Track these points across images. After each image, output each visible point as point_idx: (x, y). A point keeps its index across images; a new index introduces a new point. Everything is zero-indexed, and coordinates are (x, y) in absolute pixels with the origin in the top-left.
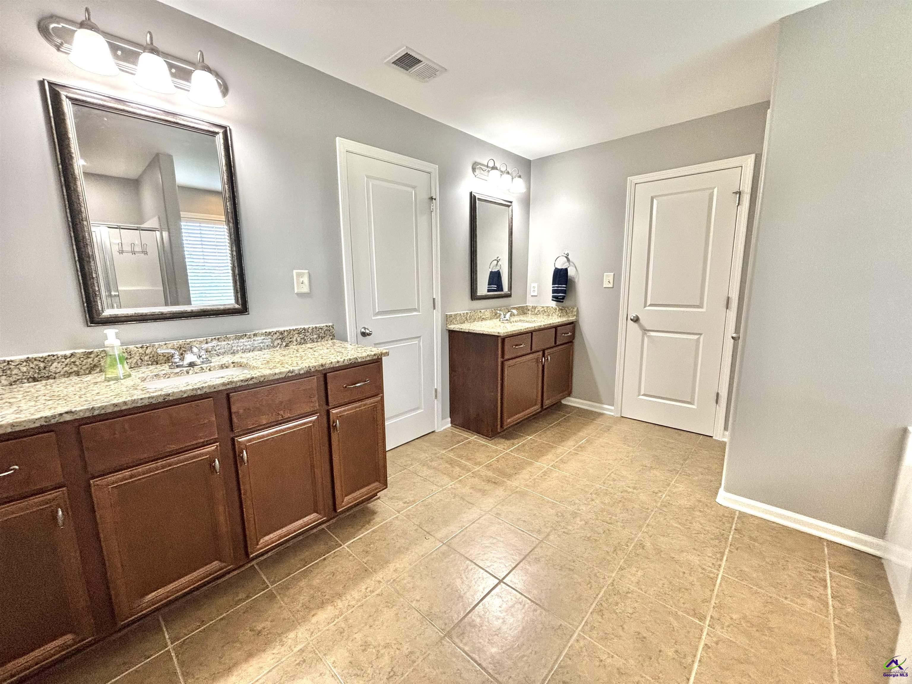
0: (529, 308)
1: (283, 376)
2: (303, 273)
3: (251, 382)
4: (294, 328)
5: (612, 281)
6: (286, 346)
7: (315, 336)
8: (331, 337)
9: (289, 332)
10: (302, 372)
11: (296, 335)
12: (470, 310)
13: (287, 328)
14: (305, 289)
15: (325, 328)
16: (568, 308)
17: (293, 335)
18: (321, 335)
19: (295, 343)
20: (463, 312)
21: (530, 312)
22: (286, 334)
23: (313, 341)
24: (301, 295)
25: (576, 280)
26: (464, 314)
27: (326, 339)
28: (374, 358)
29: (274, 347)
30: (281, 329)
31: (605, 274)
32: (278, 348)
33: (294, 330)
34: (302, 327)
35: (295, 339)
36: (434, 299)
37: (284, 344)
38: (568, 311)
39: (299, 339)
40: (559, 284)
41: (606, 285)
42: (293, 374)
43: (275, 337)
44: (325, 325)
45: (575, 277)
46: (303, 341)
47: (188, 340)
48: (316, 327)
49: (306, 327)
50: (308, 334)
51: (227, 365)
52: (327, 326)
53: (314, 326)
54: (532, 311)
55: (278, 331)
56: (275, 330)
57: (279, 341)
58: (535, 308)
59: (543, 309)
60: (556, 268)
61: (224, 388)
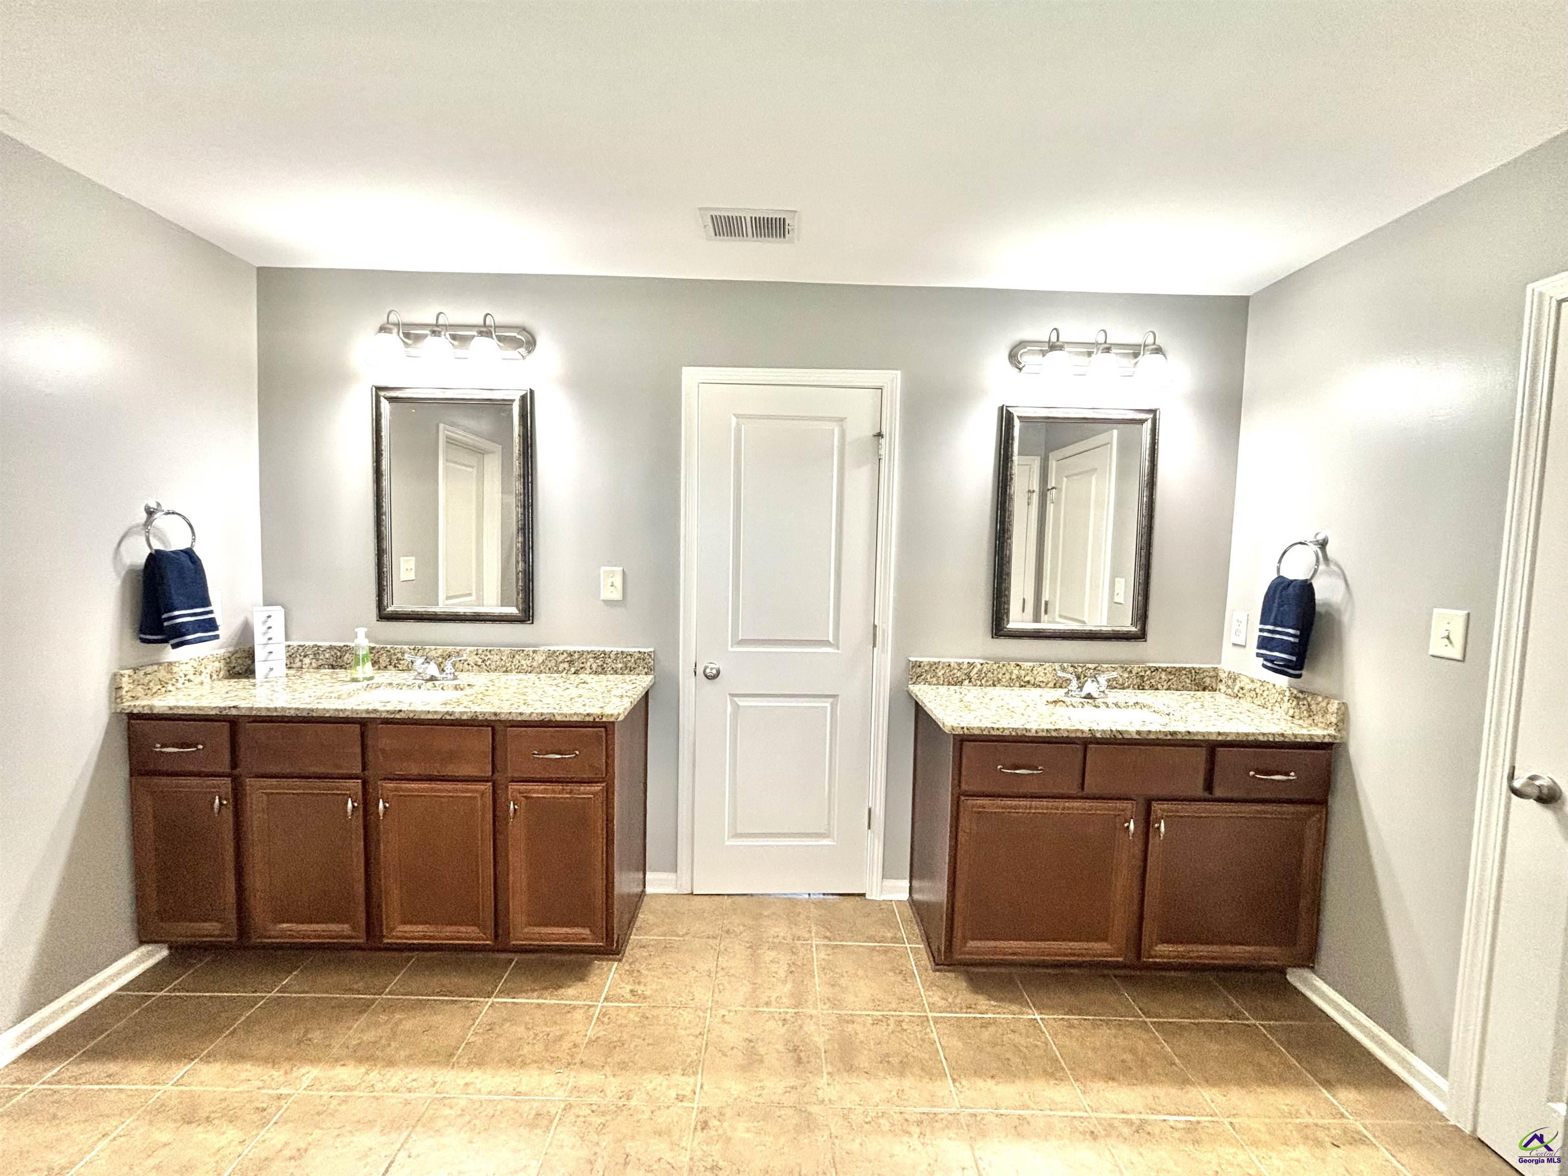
0: (1223, 676)
1: (439, 717)
2: (613, 572)
3: (398, 716)
4: (589, 649)
5: (1458, 639)
6: (575, 673)
7: (620, 666)
8: (646, 670)
9: (581, 654)
10: (465, 717)
11: (591, 660)
12: (984, 659)
13: (579, 648)
14: (617, 595)
15: (638, 655)
16: (1314, 695)
17: (587, 660)
18: (629, 665)
19: (589, 670)
20: (960, 661)
21: (1222, 687)
22: (576, 656)
23: (616, 672)
24: (609, 603)
25: (1345, 619)
26: (959, 664)
27: (637, 671)
28: (587, 719)
29: (557, 672)
30: (571, 649)
31: (1436, 610)
32: (564, 674)
33: (588, 653)
34: (602, 649)
35: (589, 664)
36: (875, 627)
37: (573, 670)
38: (1313, 707)
39: (594, 666)
40: (1275, 625)
41: (1438, 647)
42: (452, 717)
43: (561, 658)
44: (637, 650)
45: (1342, 608)
46: (600, 670)
47: (458, 648)
48: (622, 653)
49: (607, 649)
50: (610, 660)
51: (462, 686)
52: (640, 652)
53: (620, 650)
54: (1228, 687)
55: (566, 651)
56: (562, 648)
57: (566, 665)
58: (1235, 680)
59: (1252, 686)
60: (1280, 577)
61: (367, 716)
